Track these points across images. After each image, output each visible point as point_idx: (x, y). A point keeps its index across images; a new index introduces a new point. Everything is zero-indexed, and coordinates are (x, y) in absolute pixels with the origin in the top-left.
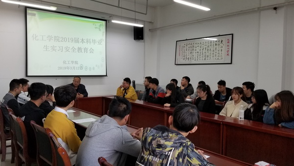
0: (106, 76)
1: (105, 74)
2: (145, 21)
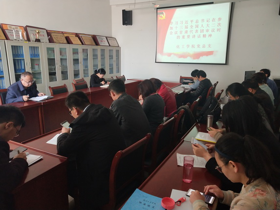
1: (224, 62)
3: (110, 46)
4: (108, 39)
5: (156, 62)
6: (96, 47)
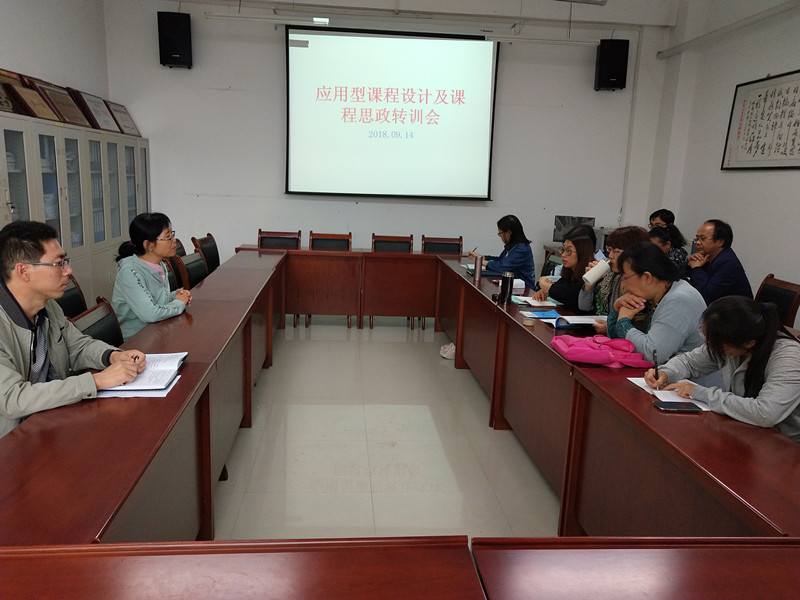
0: (489, 199)
1: (485, 194)
2: (641, 26)
3: (122, 132)
4: (112, 107)
5: (288, 192)
6: (93, 134)
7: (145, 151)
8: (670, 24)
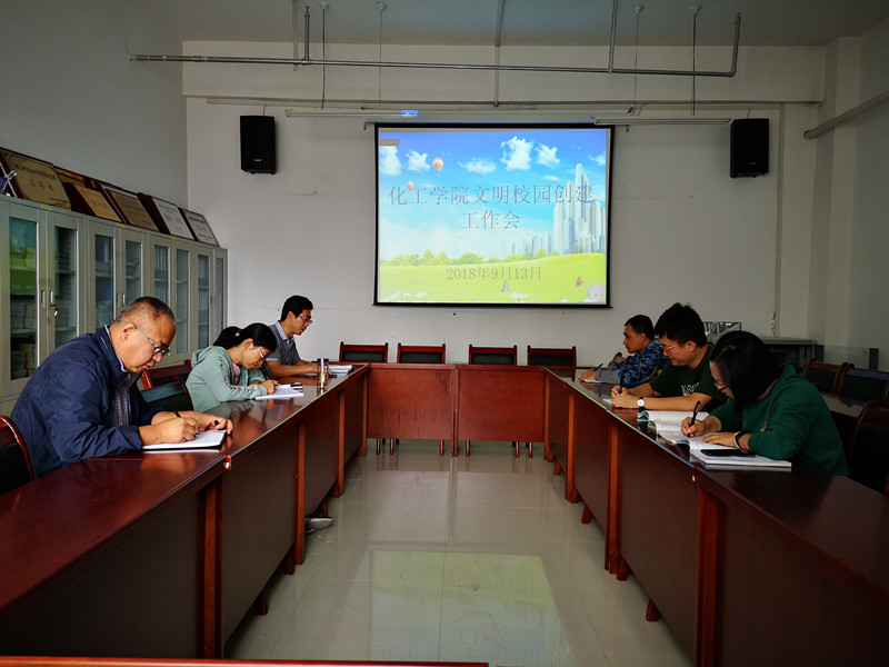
0: (607, 306)
1: (604, 301)
2: (782, 103)
3: (196, 239)
4: (187, 215)
5: (376, 303)
6: (161, 239)
7: (222, 262)
8: (818, 100)
